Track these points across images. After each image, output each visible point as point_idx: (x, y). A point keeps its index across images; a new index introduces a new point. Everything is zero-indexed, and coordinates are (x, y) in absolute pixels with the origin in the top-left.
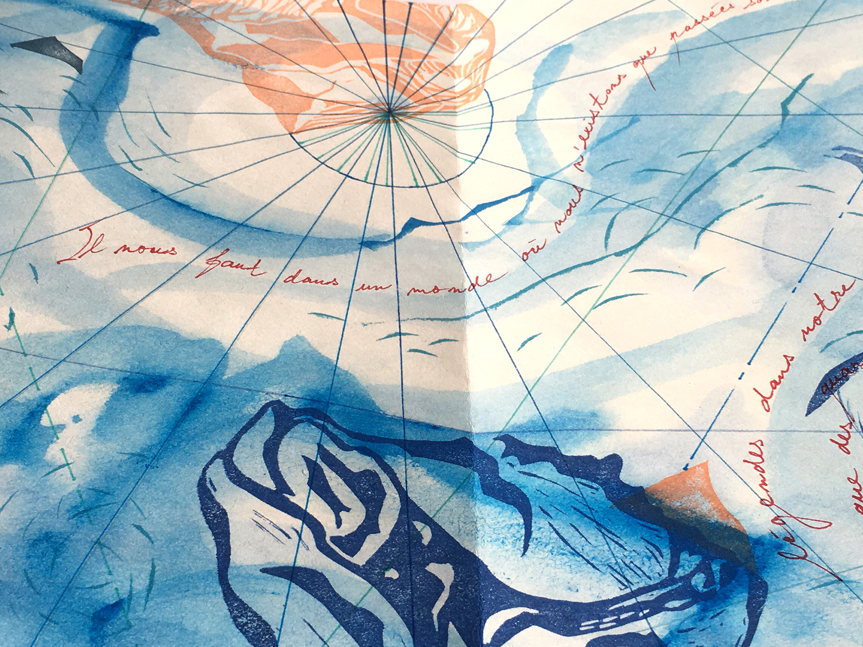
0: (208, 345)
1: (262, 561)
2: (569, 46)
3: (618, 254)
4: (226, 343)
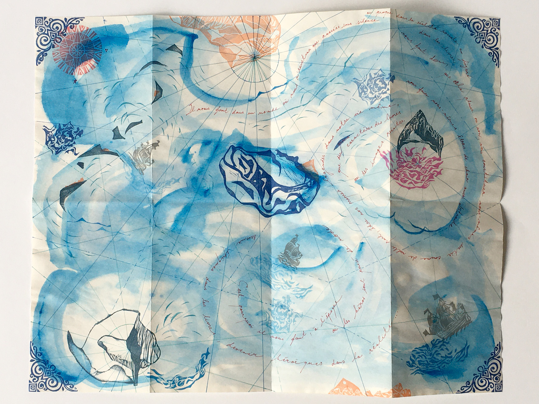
0: (218, 132)
1: (231, 180)
2: (298, 37)
3: (303, 105)
4: (222, 131)
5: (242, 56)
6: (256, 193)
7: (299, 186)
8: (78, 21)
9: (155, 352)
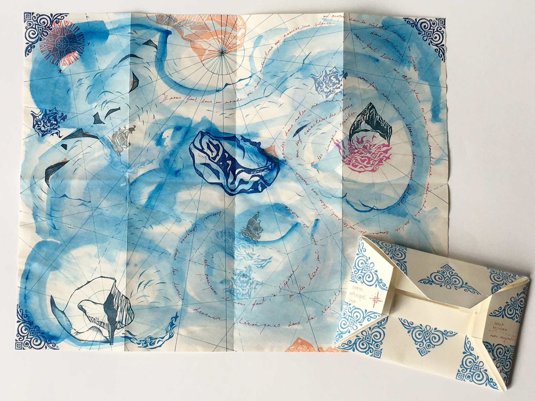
0: (188, 119)
1: (200, 162)
2: (262, 36)
3: (266, 97)
4: (192, 118)
5: (211, 51)
6: (221, 174)
7: (261, 169)
8: (63, 16)
9: (129, 315)
